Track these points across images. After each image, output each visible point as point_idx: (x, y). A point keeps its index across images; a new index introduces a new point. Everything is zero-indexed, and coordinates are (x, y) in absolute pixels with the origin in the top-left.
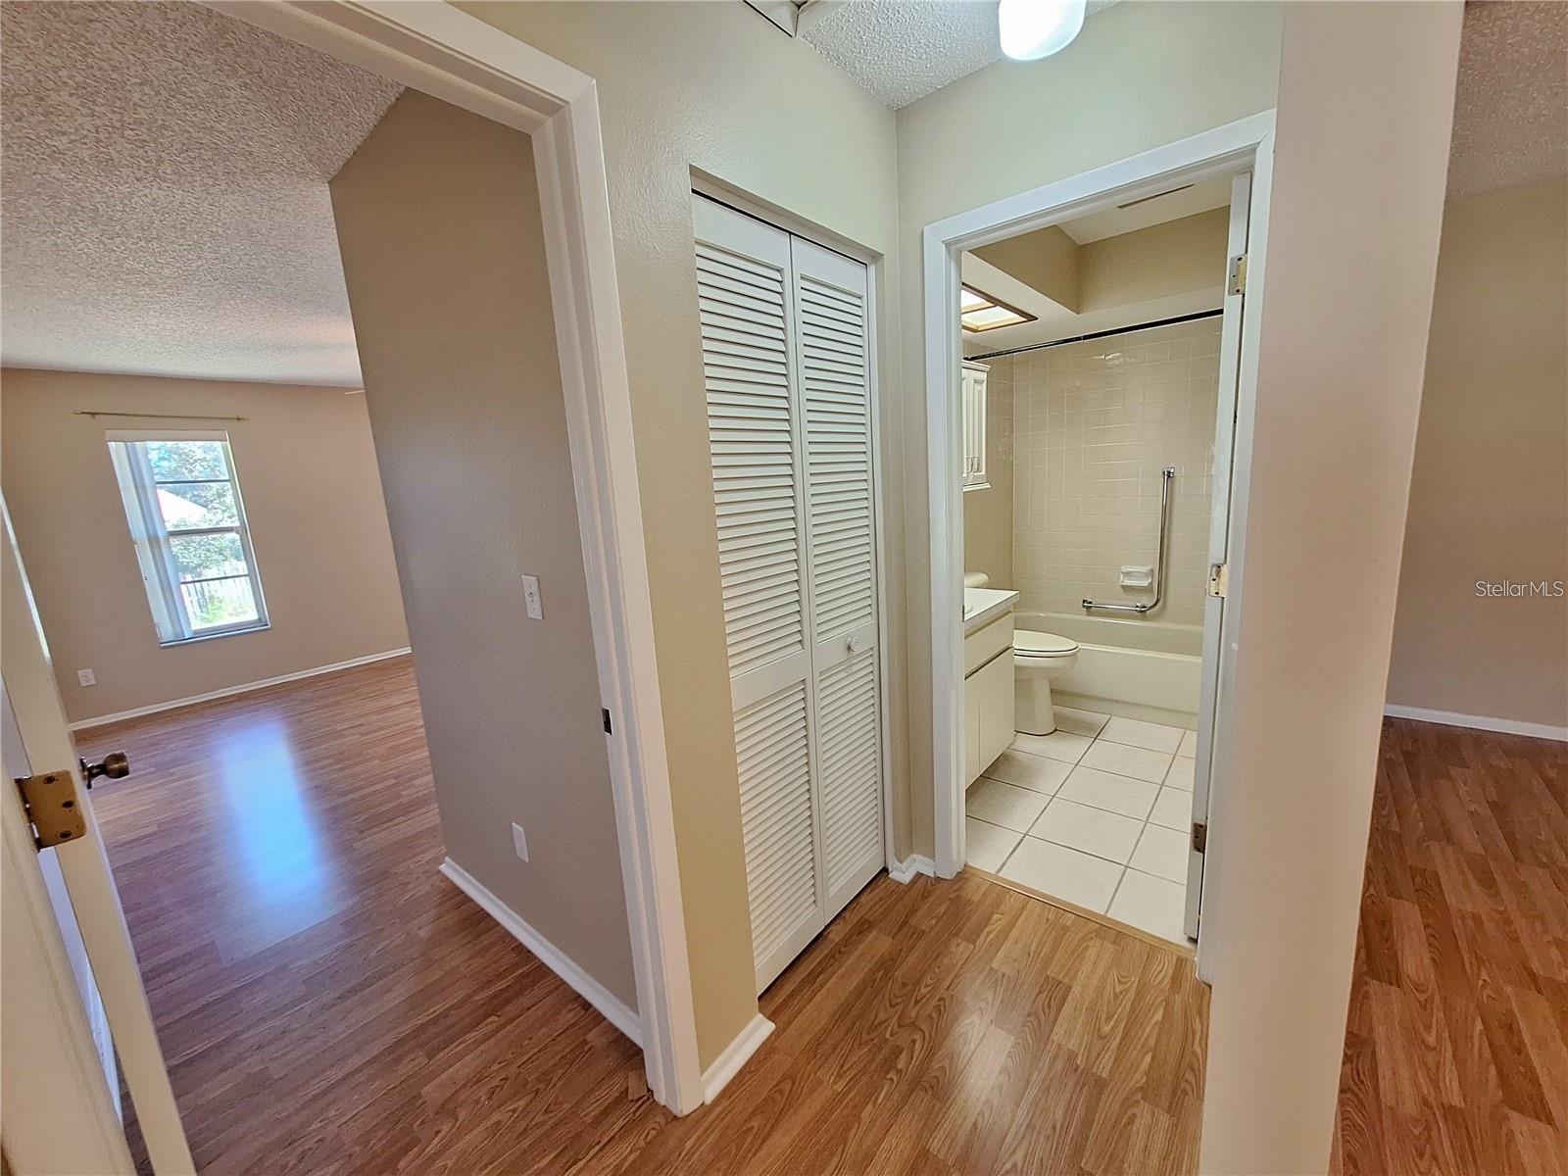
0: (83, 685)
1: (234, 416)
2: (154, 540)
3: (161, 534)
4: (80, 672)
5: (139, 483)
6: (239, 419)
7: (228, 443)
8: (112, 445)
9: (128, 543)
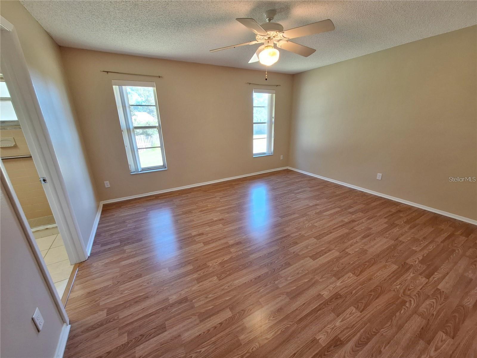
0: (106, 187)
1: (158, 75)
2: (129, 130)
3: (131, 128)
4: (105, 182)
5: (123, 105)
6: (159, 77)
7: (155, 88)
8: (114, 87)
9: (120, 131)
